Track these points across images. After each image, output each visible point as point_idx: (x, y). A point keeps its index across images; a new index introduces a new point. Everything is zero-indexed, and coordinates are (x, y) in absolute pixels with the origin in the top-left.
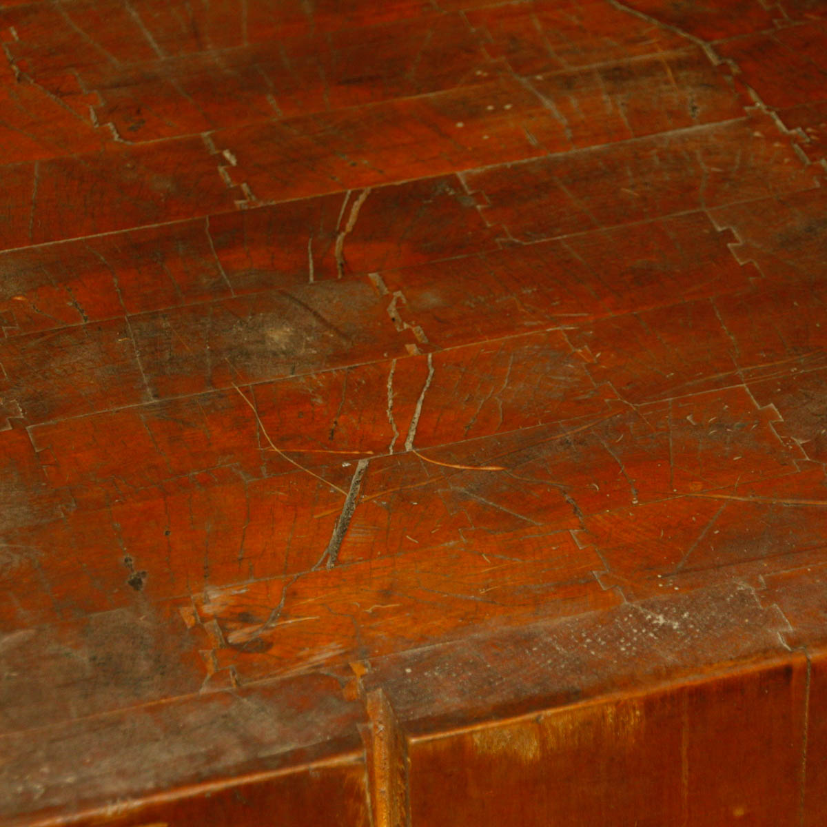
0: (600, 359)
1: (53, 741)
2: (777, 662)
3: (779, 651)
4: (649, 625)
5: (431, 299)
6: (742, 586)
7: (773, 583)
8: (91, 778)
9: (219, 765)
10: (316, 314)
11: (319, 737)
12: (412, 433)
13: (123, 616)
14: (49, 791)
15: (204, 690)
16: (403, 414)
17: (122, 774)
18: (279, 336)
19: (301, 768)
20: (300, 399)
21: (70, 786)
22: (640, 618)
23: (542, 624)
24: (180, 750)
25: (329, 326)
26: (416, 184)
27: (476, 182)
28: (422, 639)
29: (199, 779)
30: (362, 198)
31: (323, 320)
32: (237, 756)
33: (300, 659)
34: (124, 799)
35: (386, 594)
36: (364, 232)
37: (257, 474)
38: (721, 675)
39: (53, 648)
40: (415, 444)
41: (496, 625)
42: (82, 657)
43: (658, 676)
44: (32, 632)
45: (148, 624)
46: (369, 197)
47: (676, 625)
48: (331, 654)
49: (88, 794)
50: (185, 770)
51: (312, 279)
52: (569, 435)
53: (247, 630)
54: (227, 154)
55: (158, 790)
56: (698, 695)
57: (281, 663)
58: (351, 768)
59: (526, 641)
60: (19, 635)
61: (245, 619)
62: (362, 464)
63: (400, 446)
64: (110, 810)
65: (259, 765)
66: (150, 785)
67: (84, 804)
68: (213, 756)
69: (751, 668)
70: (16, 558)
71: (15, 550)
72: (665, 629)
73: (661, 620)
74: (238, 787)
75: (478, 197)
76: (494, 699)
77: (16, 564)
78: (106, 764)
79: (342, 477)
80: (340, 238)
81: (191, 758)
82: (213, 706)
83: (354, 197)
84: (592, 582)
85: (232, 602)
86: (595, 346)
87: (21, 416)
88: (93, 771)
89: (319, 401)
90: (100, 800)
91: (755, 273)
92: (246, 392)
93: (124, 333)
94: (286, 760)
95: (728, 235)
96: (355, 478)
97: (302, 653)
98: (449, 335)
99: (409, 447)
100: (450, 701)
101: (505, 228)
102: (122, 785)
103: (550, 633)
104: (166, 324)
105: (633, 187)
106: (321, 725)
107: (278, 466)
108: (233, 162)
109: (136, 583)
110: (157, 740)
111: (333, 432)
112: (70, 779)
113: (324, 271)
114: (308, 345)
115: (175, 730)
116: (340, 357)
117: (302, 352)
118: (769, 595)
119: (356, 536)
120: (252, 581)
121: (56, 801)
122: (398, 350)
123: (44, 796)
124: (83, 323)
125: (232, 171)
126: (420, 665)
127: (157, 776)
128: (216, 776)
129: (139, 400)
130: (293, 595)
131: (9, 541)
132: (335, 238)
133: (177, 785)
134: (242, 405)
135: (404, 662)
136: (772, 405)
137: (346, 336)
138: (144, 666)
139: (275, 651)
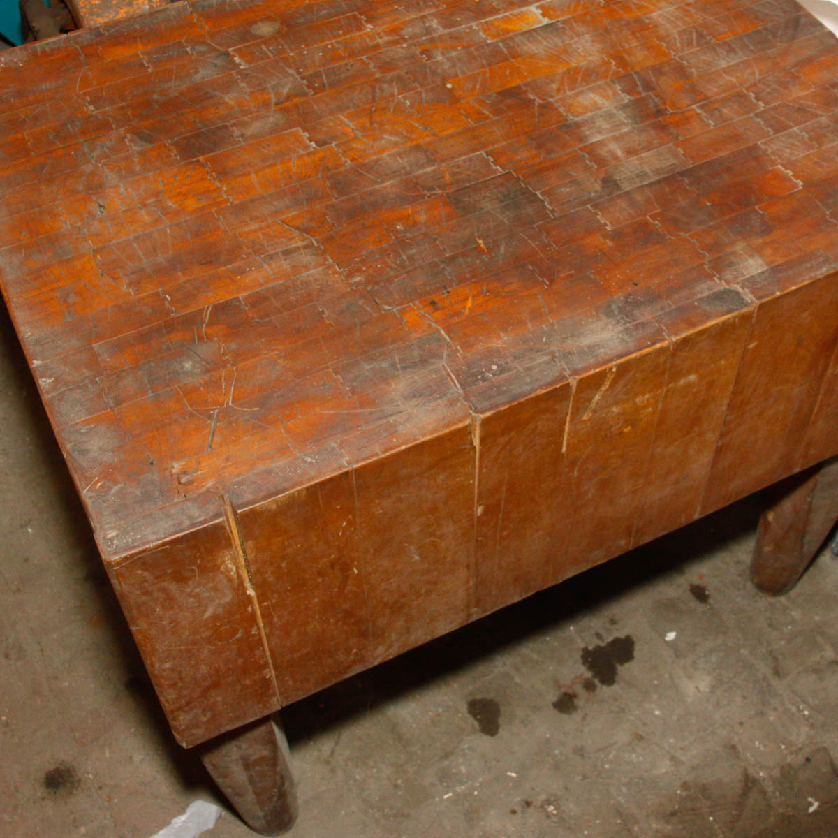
0: (287, 364)
1: (133, 523)
2: (344, 470)
3: (345, 467)
4: (306, 462)
5: (233, 346)
6: (333, 444)
7: (342, 442)
8: (145, 535)
9: (182, 527)
10: (199, 356)
11: (211, 514)
12: (231, 398)
13: (148, 476)
14: (134, 541)
15: (175, 501)
16: (228, 391)
17: (154, 533)
18: (188, 365)
19: (206, 525)
20: (196, 389)
21: (140, 538)
22: (303, 459)
23: (274, 465)
24: (170, 523)
25: (204, 360)
26: (226, 302)
27: (246, 298)
28: (239, 475)
29: (176, 532)
30: (210, 309)
31: (201, 358)
32: (187, 523)
33: (203, 486)
34: (155, 541)
35: (227, 460)
36: (210, 324)
37: (185, 419)
38: (328, 477)
39: (130, 490)
40: (232, 403)
41: (261, 467)
42: (138, 492)
43: (309, 480)
44: (123, 485)
45: (157, 478)
46: (212, 308)
47: (314, 461)
48: (212, 483)
49: (144, 541)
50: (172, 530)
51: (196, 342)
52: (279, 393)
53: (187, 477)
54: (167, 296)
55: (165, 537)
56: (322, 484)
57: (197, 488)
58: (221, 522)
59: (269, 472)
60: (119, 486)
61: (185, 473)
62: (217, 411)
63: (228, 403)
64: (151, 545)
65: (193, 525)
66: (163, 536)
67: (144, 544)
68: (180, 524)
69: (336, 473)
70: (116, 458)
71: (115, 455)
72: (311, 463)
73: (309, 460)
74: (189, 534)
75: (246, 305)
76: (261, 495)
77: (116, 461)
78: (149, 530)
79: (210, 417)
80: (204, 325)
81: (174, 525)
82: (179, 506)
83: (208, 308)
84: (288, 447)
85: (181, 467)
86: (285, 358)
87: (112, 405)
88: (146, 533)
89: (202, 389)
90: (148, 542)
91: (332, 326)
92: (180, 388)
93: (140, 369)
94: (201, 523)
95: (323, 312)
96: (215, 416)
97: (203, 484)
98: (240, 359)
99: (230, 404)
100: (249, 497)
101: (255, 316)
102: (155, 537)
103: (278, 468)
104: (153, 364)
105: (293, 296)
106: (211, 509)
107: (191, 415)
108: (169, 299)
109: (152, 464)
110: (163, 520)
111: (207, 401)
112: (139, 536)
113: (200, 339)
114: (198, 368)
115: (168, 516)
116: (207, 371)
117: (195, 371)
118: (341, 447)
119: (217, 439)
120: (186, 459)
121: (136, 544)
122: (225, 366)
123: (132, 543)
124: (128, 367)
125: (170, 303)
126: (239, 484)
127: (165, 533)
128: (182, 531)
129: (147, 395)
130: (199, 463)
131: (113, 452)
132: (202, 325)
133: (170, 535)
134: (179, 394)
135: (234, 484)
136: (339, 376)
137: (208, 363)
138: (157, 493)
139: (195, 484)
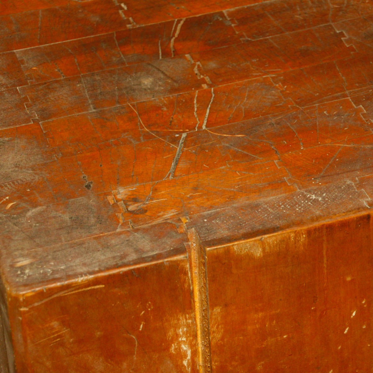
0: (286, 89)
1: (55, 252)
2: (364, 213)
3: (365, 209)
4: (309, 199)
5: (212, 65)
6: (349, 182)
7: (362, 180)
8: (72, 266)
9: (125, 261)
10: (163, 72)
11: (168, 248)
12: (205, 122)
13: (82, 200)
14: (54, 272)
15: (118, 230)
16: (201, 114)
17: (84, 264)
18: (147, 82)
19: (161, 261)
20: (158, 108)
21: (63, 270)
22: (305, 196)
23: (262, 200)
24: (109, 255)
25: (169, 77)
26: (205, 16)
27: (231, 14)
28: (211, 207)
29: (117, 266)
30: (182, 22)
31: (166, 75)
32: (133, 256)
33: (159, 216)
34: (86, 275)
35: (195, 189)
36: (183, 37)
37: (139, 140)
38: (340, 219)
39: (53, 214)
40: (207, 126)
41: (243, 201)
42: (66, 217)
43: (312, 220)
44: (44, 207)
45: (94, 203)
46: (185, 22)
47: (320, 199)
48: (172, 214)
49: (70, 273)
50: (112, 263)
51: (161, 57)
52: (273, 121)
53: (136, 205)
54: (123, 5)
55: (100, 271)
56: (330, 228)
57: (151, 218)
58: (182, 261)
59: (257, 206)
60: (39, 209)
61: (135, 200)
62: (184, 135)
63: (200, 127)
64: (80, 280)
65: (143, 260)
66: (97, 269)
67: (69, 277)
68: (123, 257)
69: (352, 216)
70: (37, 177)
71: (36, 174)
72: (315, 201)
73: (314, 197)
74: (134, 269)
75: (232, 21)
76: (242, 231)
77: (37, 179)
78: (78, 261)
79: (175, 141)
80: (172, 40)
81: (114, 258)
82: (122, 236)
83: (179, 22)
84: (284, 182)
85: (130, 193)
86: (284, 82)
87: (37, 118)
88: (72, 264)
89: (165, 109)
90: (76, 276)
91: (353, 50)
92: (134, 106)
93: (80, 82)
94: (153, 258)
95: (342, 34)
96: (181, 141)
97: (160, 214)
98: (221, 80)
99: (204, 127)
100: (224, 232)
101: (244, 34)
102: (85, 269)
103: (266, 204)
104: (98, 78)
105: (300, 15)
106: (169, 243)
107: (148, 137)
108: (126, 8)
109: (88, 187)
110: (99, 251)
111: (171, 122)
112: (62, 267)
113: (166, 54)
114: (160, 86)
115: (106, 246)
116: (173, 90)
117: (157, 88)
118: (360, 186)
119: (181, 165)
120: (138, 185)
121: (57, 276)
122: (198, 87)
123: (51, 274)
124: (62, 78)
125: (125, 12)
126: (211, 218)
127: (100, 265)
128: (124, 265)
129: (88, 110)
130: (155, 190)
131: (33, 170)
132: (170, 40)
133: (108, 269)
134: (132, 112)
135: (203, 217)
136: (361, 106)
137: (176, 81)
138: (93, 221)
139: (148, 213)
